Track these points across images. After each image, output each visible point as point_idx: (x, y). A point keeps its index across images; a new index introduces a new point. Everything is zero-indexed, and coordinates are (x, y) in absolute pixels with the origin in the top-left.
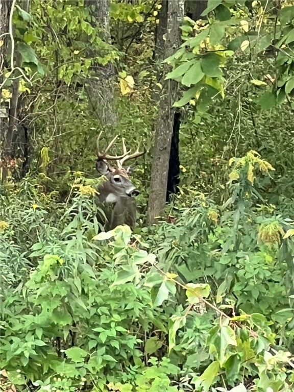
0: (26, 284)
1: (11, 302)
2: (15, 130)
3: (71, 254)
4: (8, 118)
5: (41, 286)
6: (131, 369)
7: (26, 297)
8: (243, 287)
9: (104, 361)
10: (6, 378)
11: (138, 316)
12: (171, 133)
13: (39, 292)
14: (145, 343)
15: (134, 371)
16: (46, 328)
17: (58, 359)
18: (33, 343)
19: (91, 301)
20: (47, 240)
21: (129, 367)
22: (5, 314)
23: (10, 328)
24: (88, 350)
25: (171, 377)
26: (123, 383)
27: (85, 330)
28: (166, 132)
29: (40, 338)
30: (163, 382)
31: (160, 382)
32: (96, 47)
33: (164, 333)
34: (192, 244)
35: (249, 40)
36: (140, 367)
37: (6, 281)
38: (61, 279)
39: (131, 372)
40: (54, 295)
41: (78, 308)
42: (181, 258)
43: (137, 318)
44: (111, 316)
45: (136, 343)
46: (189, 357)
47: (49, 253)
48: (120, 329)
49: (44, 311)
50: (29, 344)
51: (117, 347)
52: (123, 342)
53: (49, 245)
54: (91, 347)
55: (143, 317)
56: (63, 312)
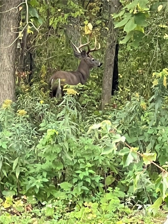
0: (37, 146)
1: (28, 156)
2: (25, 55)
3: (62, 129)
4: (21, 49)
5: (46, 147)
6: (97, 194)
7: (37, 153)
8: (161, 147)
9: (82, 190)
10: (26, 200)
11: (101, 164)
12: (114, 56)
13: (44, 151)
14: (105, 179)
15: (99, 196)
16: (49, 171)
17: (55, 189)
18: (42, 180)
19: (74, 155)
20: (49, 121)
21: (96, 193)
22: (25, 164)
23: (28, 171)
24: (73, 184)
25: (120, 199)
26: (93, 202)
27: (70, 172)
28: (111, 55)
29: (45, 177)
30: (116, 202)
31: (114, 202)
32: (71, 7)
33: (116, 173)
34: (131, 122)
35: (162, 5)
36: (103, 193)
37: (25, 145)
38: (57, 143)
39: (97, 196)
40: (53, 152)
41: (66, 159)
42: (125, 130)
43: (100, 165)
44: (86, 164)
45: (100, 179)
46: (130, 187)
47: (50, 128)
48: (91, 171)
49: (47, 162)
50: (39, 181)
51: (90, 181)
52: (93, 179)
53: (50, 123)
54: (74, 182)
55: (104, 164)
56: (58, 162)
